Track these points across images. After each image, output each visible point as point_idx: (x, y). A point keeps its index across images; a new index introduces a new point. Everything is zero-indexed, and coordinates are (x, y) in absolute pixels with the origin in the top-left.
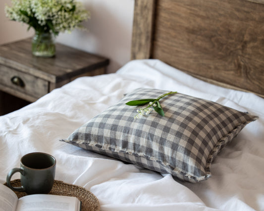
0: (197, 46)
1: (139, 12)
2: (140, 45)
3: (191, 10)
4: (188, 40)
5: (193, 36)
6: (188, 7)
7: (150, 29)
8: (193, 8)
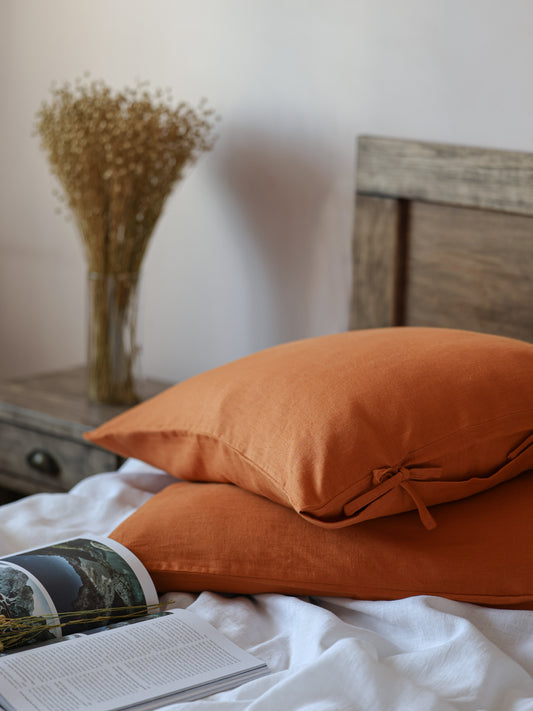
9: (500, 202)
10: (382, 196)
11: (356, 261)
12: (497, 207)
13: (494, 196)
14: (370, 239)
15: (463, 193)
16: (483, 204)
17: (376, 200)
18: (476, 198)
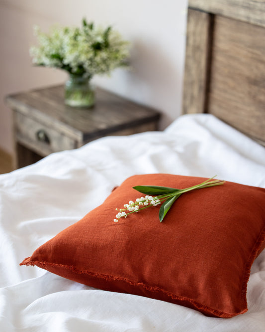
0: (260, 102)
1: (190, 53)
2: (192, 97)
3: (252, 53)
4: (249, 93)
5: (255, 89)
6: (250, 50)
7: (203, 76)
8: (256, 51)
9: (261, 21)
10: (201, 11)
11: (187, 44)
12: (259, 24)
13: (258, 17)
14: (194, 34)
15: (242, 14)
16: (252, 21)
17: (197, 12)
18: (248, 18)
